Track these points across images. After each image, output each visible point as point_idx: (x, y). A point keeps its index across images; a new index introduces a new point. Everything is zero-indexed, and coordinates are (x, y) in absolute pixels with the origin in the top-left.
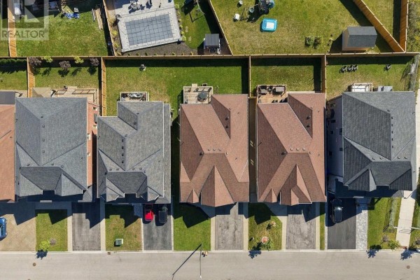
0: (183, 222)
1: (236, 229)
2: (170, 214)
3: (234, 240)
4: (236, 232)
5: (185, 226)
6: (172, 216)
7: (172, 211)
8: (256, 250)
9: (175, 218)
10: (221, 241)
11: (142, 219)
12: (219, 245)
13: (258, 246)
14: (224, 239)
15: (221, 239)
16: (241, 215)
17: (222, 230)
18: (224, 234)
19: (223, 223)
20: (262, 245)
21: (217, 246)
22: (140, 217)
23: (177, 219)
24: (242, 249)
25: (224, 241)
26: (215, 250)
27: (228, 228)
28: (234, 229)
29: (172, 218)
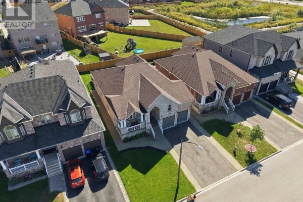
0: (134, 171)
1: (208, 152)
2: (111, 169)
3: (217, 164)
4: (210, 154)
5: (140, 174)
6: (114, 171)
7: (112, 164)
8: (251, 163)
9: (119, 170)
10: (202, 173)
11: (64, 194)
12: (203, 180)
13: (249, 158)
14: (203, 169)
15: (198, 170)
16: (202, 136)
17: (192, 158)
18: (198, 162)
19: (188, 151)
20: (253, 155)
21: (202, 183)
22: (61, 192)
23: (123, 171)
24: (235, 171)
25: (205, 171)
26: (202, 189)
27: (198, 153)
28: (206, 152)
29: (115, 172)
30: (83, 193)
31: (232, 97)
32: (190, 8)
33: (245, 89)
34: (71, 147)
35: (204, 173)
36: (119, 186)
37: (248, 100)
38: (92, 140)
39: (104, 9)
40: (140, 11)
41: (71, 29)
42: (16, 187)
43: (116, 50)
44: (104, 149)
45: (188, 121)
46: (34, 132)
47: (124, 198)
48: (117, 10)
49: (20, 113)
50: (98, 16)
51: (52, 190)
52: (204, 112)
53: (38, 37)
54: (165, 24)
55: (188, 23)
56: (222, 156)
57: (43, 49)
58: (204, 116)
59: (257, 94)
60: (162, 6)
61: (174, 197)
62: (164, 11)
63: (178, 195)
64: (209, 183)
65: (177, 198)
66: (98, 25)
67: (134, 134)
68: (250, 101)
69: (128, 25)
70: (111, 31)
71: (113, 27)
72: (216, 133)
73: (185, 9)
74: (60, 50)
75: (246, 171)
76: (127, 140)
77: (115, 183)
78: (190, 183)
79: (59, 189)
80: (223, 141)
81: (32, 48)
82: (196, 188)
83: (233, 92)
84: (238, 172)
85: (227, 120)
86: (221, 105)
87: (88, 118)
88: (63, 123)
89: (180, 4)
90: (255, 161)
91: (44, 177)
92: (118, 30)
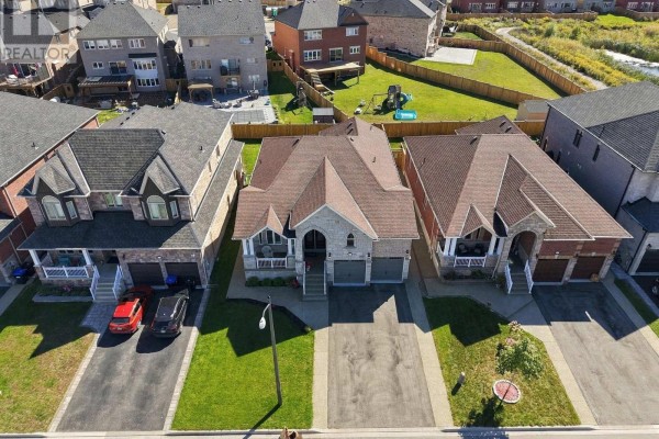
1: (397, 361)
2: (189, 322)
3: (398, 393)
4: (400, 367)
5: (232, 353)
6: (195, 329)
7: (199, 317)
8: (483, 423)
9: (203, 331)
10: (350, 398)
11: (98, 336)
12: (342, 412)
13: (485, 411)
14: (359, 391)
15: (349, 389)
16: (408, 325)
17: (352, 362)
18: (358, 374)
19: (354, 342)
20: (500, 408)
21: (335, 417)
22: (95, 331)
23: (208, 336)
24: (429, 426)
25: (359, 396)
26: (327, 430)
27: (371, 356)
28: (390, 359)
29: (195, 331)
30: (123, 346)
31: (534, 259)
32: (613, 32)
33: (579, 247)
34: (141, 261)
35: (355, 401)
36: (182, 358)
37: (595, 279)
38: (179, 261)
39: (367, 18)
40: (475, 30)
41: (293, 54)
42: (45, 300)
43: (361, 106)
44: (204, 286)
45: (402, 285)
46: (90, 217)
47: (175, 382)
48: (407, 23)
49: (73, 179)
50: (350, 32)
51: (85, 323)
52: (451, 276)
53: (225, 62)
54: (512, 63)
55: (576, 67)
56: (421, 381)
57: (231, 86)
58: (445, 284)
59: (633, 273)
60: (541, 21)
61: (260, 418)
62: (538, 32)
63: (270, 419)
64: (350, 423)
65: (264, 424)
66: (347, 50)
67: (274, 275)
68: (600, 283)
69: (422, 57)
70: (377, 65)
71: (383, 58)
72: (446, 329)
73: (600, 31)
74: (257, 92)
75: (456, 434)
76: (254, 283)
77: (180, 350)
78: (311, 408)
79: (95, 327)
80: (450, 351)
81: (209, 81)
82: (315, 421)
83: (538, 247)
84: (436, 429)
85: (494, 308)
86: (499, 271)
87: (183, 217)
88: (138, 215)
89: (591, 19)
90: (497, 424)
91: (86, 299)
92: (393, 66)
